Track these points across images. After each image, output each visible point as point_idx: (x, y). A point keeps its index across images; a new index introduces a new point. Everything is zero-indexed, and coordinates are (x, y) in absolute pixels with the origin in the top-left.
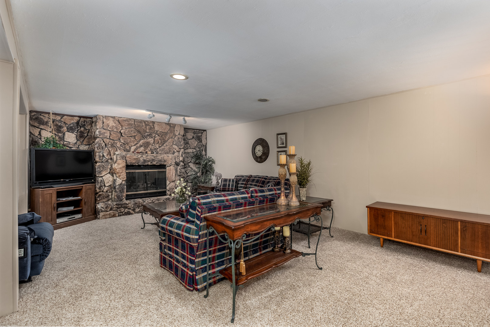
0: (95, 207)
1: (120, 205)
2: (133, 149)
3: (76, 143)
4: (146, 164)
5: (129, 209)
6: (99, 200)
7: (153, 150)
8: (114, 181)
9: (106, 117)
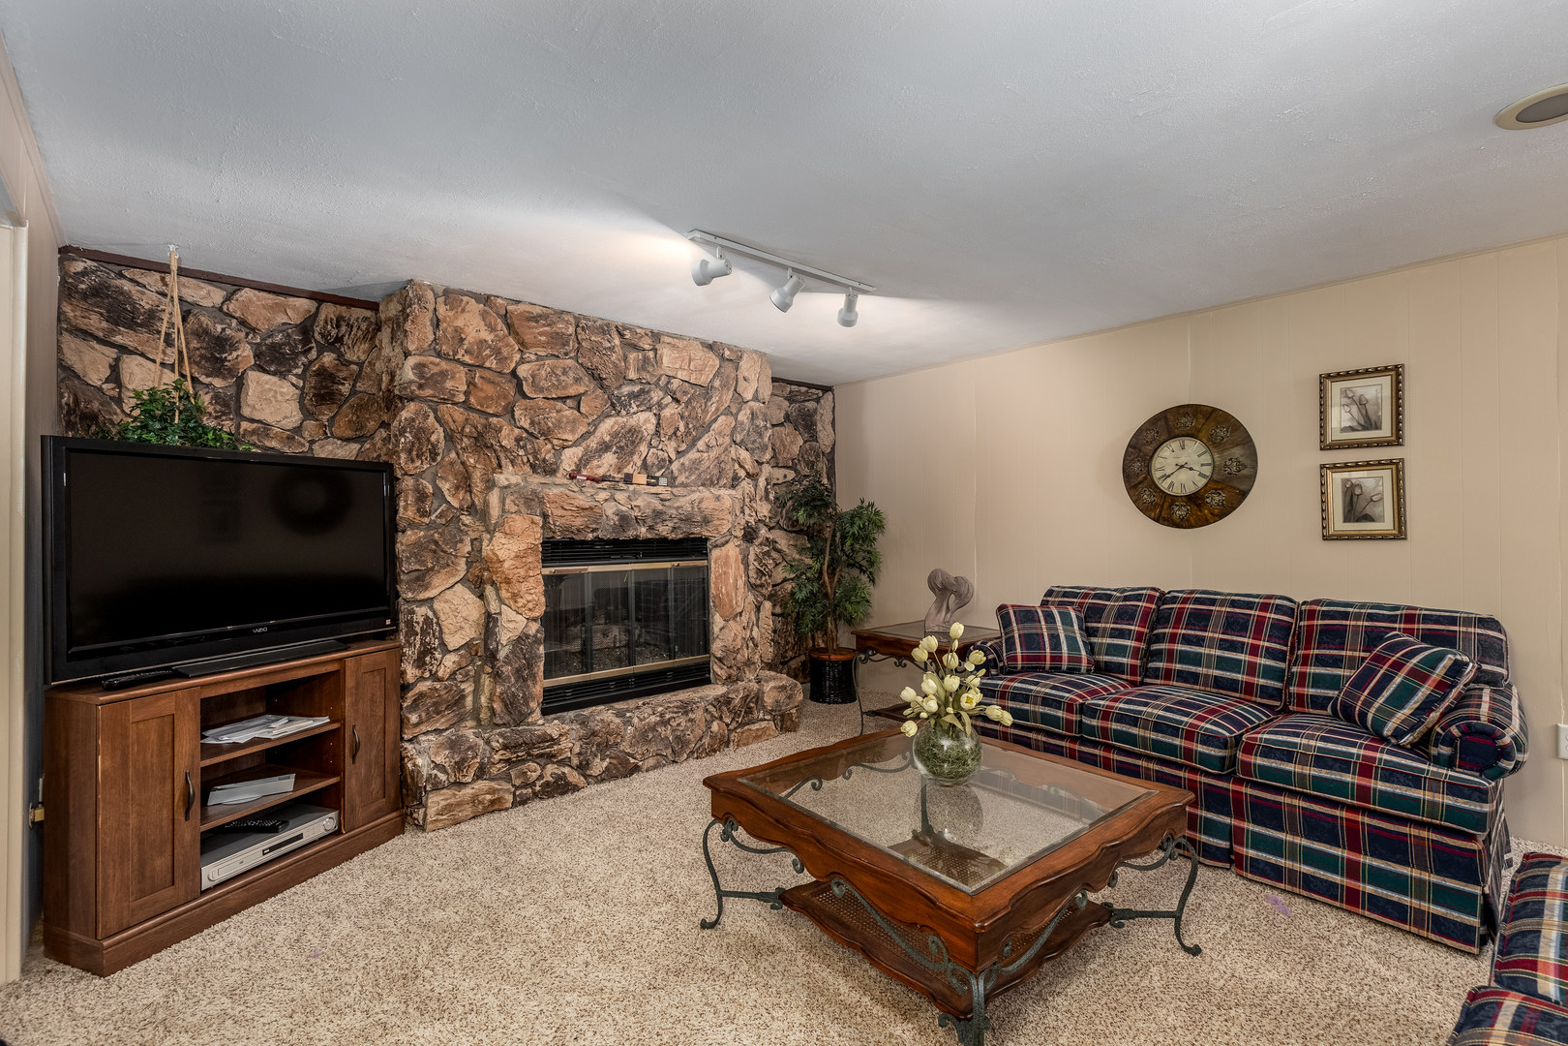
0: (403, 767)
1: (521, 745)
2: (569, 458)
3: (298, 430)
4: (630, 534)
5: (561, 763)
6: (417, 725)
7: (655, 469)
8: (490, 621)
9: (451, 296)
